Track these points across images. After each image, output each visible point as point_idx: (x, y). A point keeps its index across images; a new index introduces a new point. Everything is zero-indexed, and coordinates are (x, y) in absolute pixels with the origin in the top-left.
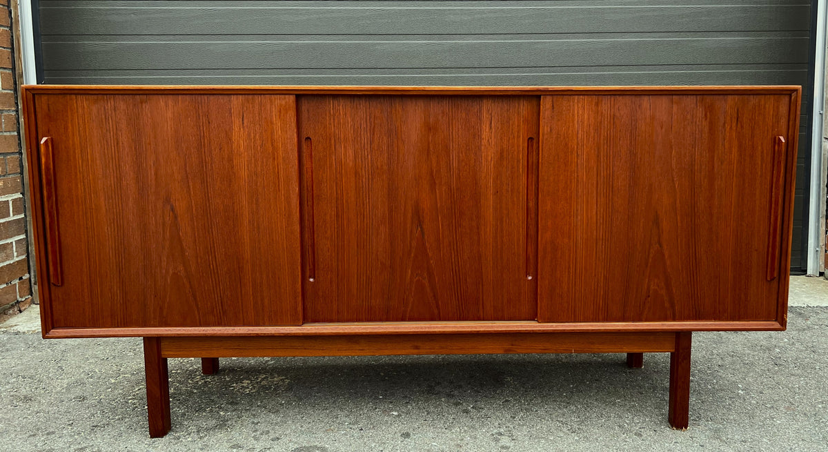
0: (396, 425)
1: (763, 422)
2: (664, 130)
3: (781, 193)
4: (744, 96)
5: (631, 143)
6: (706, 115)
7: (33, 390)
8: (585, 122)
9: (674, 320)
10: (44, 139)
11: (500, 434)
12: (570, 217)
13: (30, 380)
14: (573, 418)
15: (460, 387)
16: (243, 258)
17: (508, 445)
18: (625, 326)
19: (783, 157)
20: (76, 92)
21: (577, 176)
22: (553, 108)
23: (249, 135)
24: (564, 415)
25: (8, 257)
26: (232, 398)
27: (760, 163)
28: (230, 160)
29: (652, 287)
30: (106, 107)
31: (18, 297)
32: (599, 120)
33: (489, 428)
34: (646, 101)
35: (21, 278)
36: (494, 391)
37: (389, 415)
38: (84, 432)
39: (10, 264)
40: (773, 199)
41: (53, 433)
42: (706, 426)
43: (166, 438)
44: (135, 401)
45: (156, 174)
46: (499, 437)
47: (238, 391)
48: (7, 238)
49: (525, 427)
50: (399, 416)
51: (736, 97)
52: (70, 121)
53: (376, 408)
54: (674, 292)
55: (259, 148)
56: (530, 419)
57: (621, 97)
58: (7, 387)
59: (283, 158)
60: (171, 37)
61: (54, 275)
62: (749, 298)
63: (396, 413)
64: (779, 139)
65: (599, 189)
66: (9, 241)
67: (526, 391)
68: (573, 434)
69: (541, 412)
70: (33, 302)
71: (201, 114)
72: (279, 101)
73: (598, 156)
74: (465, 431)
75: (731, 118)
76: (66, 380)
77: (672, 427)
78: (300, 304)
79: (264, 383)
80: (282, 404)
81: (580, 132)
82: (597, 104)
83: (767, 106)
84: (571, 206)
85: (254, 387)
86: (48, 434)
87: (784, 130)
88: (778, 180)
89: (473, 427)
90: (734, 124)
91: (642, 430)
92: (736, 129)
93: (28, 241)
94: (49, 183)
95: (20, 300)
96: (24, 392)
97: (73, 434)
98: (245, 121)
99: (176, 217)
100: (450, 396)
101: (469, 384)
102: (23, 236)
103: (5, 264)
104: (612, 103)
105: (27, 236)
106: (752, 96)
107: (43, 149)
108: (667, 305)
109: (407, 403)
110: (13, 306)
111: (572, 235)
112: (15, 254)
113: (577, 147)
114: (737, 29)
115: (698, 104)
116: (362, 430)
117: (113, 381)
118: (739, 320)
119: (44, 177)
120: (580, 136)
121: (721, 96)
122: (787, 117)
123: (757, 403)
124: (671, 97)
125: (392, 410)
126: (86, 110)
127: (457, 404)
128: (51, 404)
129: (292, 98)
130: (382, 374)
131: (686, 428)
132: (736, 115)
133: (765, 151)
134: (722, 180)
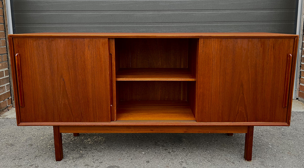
0: (144, 158)
1: (279, 158)
2: (245, 51)
3: (290, 75)
4: (276, 39)
5: (233, 56)
6: (262, 46)
7: (14, 141)
8: (216, 48)
9: (247, 121)
10: (17, 54)
11: (182, 162)
12: (210, 84)
13: (13, 138)
14: (209, 156)
15: (167, 143)
16: (89, 98)
17: (185, 166)
18: (229, 124)
19: (291, 62)
20: (28, 37)
21: (213, 68)
22: (204, 43)
23: (91, 53)
24: (205, 155)
25: (4, 91)
26: (84, 146)
27: (282, 64)
28: (84, 62)
29: (240, 110)
30: (39, 43)
31: (7, 105)
32: (221, 48)
33: (178, 159)
34: (239, 40)
35: (8, 98)
36: (179, 144)
37: (141, 154)
38: (32, 158)
39: (4, 94)
40: (286, 78)
41: (21, 159)
42: (258, 160)
43: (62, 161)
44: (50, 146)
45: (57, 67)
46: (182, 163)
47: (86, 143)
48: (3, 84)
49: (191, 159)
50: (145, 154)
51: (273, 39)
52: (26, 48)
53: (136, 151)
54: (248, 111)
55: (95, 58)
56: (193, 156)
57: (230, 39)
58: (4, 140)
59: (104, 61)
60: (60, 12)
61: (21, 103)
62: (276, 114)
63: (144, 153)
64: (290, 55)
65: (220, 73)
66: (4, 85)
67: (191, 145)
68: (209, 162)
69: (197, 153)
70: (13, 107)
71: (74, 45)
72: (102, 40)
73: (220, 61)
74: (169, 160)
75: (271, 47)
76: (25, 138)
77: (246, 160)
78: (110, 115)
79: (96, 140)
80: (102, 149)
81: (214, 52)
82: (221, 42)
83: (285, 43)
84: (210, 80)
85: (92, 142)
86: (19, 159)
87: (292, 52)
88: (288, 70)
89: (172, 159)
90: (272, 49)
91: (235, 161)
92: (273, 51)
93: (10, 85)
94: (19, 70)
95: (8, 106)
96: (10, 142)
97: (28, 159)
98: (90, 48)
99: (65, 83)
100: (163, 146)
101: (170, 141)
102: (9, 83)
103: (3, 94)
104: (226, 41)
105: (10, 83)
106: (279, 39)
107: (16, 58)
108: (245, 116)
109: (147, 149)
110: (6, 108)
111: (210, 90)
112: (6, 90)
113: (213, 58)
114: (268, 8)
115: (259, 42)
116: (132, 159)
117: (42, 138)
118: (272, 122)
119: (17, 68)
120: (214, 53)
121: (268, 39)
122: (293, 47)
123: (277, 151)
124: (248, 39)
125: (142, 152)
126: (32, 44)
127: (166, 150)
128: (20, 147)
129: (107, 39)
130: (138, 137)
131: (251, 161)
132: (273, 46)
133: (284, 60)
134: (267, 70)
